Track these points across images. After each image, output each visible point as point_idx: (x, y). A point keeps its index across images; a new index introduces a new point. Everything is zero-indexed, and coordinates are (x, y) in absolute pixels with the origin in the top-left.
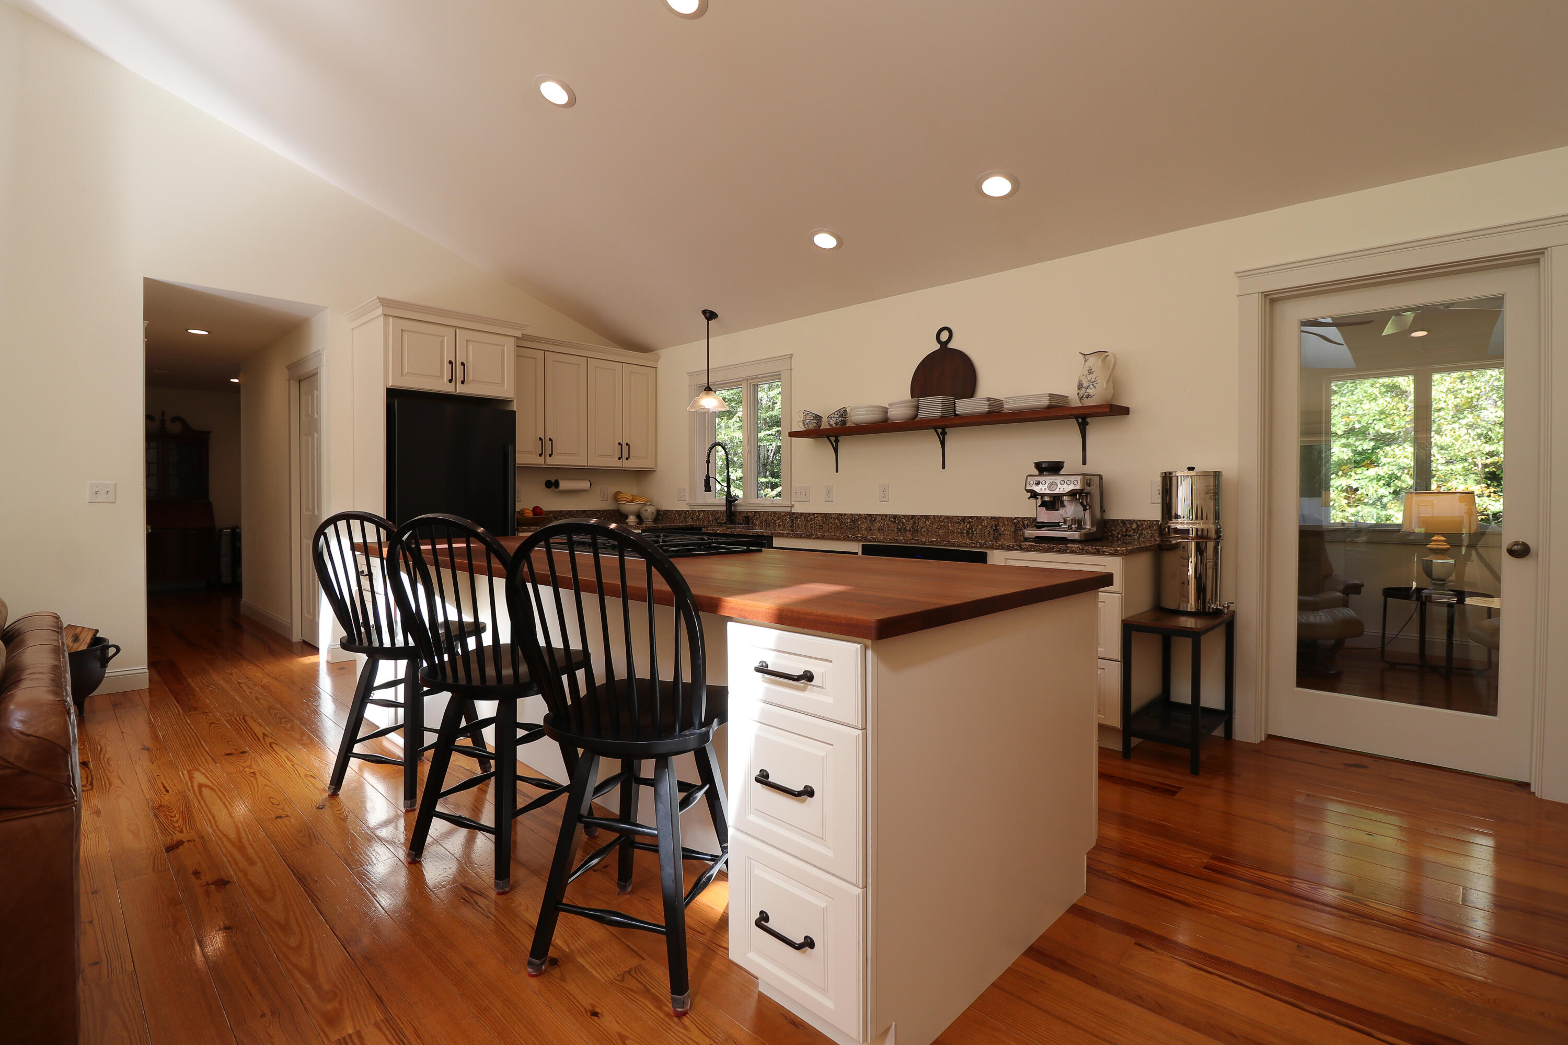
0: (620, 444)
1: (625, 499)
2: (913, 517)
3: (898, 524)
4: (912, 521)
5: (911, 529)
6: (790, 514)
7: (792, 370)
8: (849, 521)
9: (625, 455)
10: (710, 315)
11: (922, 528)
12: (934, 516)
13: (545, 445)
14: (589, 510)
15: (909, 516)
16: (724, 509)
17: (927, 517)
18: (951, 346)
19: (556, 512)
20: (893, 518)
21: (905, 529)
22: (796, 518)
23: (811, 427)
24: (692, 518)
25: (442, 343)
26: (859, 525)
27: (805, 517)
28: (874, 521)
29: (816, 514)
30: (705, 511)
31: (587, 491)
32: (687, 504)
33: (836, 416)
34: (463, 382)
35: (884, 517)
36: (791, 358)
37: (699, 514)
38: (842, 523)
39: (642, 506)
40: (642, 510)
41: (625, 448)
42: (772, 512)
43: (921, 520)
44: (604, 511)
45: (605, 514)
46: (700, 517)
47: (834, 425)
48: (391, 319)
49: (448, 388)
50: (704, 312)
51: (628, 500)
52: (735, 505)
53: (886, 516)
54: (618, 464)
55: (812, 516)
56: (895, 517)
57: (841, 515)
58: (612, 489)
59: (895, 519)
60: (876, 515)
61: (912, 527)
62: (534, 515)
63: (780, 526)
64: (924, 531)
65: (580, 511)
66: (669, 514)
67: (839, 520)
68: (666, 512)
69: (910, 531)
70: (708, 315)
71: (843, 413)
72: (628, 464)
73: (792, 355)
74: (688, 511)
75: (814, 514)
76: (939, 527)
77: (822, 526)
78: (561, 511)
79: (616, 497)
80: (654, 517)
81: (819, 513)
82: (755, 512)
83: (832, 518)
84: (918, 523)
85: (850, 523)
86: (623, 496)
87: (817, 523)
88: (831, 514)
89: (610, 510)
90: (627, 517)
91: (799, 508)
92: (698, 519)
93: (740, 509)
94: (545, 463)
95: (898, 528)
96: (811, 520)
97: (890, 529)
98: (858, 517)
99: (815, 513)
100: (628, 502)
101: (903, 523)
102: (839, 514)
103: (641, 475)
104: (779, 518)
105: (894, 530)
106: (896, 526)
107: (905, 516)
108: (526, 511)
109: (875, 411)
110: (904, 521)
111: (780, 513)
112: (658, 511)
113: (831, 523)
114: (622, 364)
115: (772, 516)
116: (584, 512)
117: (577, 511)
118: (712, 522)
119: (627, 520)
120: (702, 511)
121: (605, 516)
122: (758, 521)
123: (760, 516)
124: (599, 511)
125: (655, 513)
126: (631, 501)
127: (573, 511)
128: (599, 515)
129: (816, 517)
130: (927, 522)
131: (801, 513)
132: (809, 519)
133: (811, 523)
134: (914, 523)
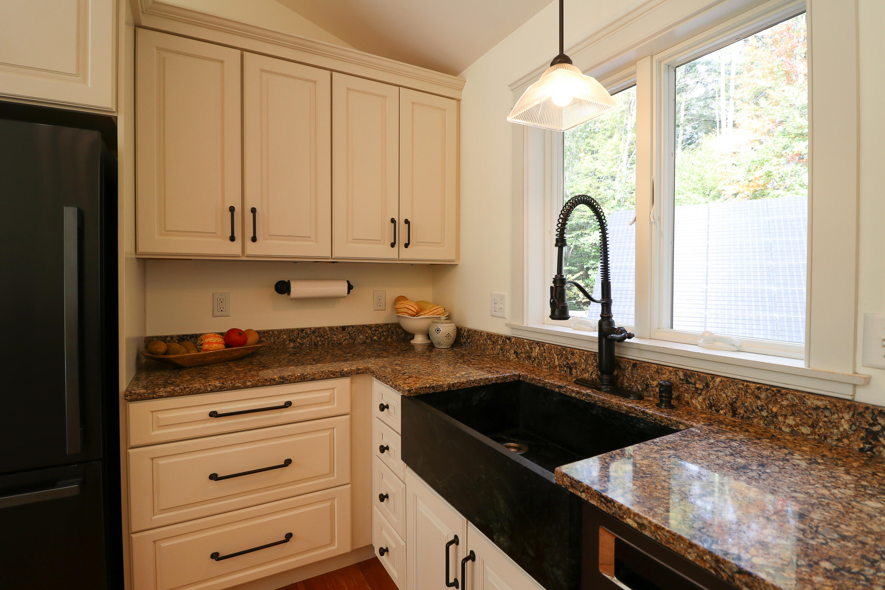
0: (392, 221)
1: (406, 310)
9: (403, 239)
13: (243, 221)
14: (353, 326)
24: (515, 352)
32: (507, 325)
37: (531, 349)
39: (433, 322)
40: (433, 330)
41: (403, 228)
44: (378, 326)
45: (380, 330)
46: (533, 355)
51: (410, 312)
54: (390, 255)
58: (389, 293)
65: (337, 328)
66: (477, 337)
68: (472, 333)
72: (407, 255)
74: (509, 338)
79: (395, 305)
80: (451, 341)
86: (402, 306)
89: (387, 325)
90: (412, 336)
92: (529, 357)
94: (244, 251)
100: (411, 315)
103: (434, 271)
112: (459, 330)
115: (759, 398)
116: (344, 328)
117: (331, 329)
118: (558, 369)
119: (412, 342)
120: (538, 343)
121: (380, 333)
122: (700, 398)
123: (707, 385)
124: (370, 327)
125: (453, 334)
126: (417, 314)
127: (324, 328)
128: (369, 332)
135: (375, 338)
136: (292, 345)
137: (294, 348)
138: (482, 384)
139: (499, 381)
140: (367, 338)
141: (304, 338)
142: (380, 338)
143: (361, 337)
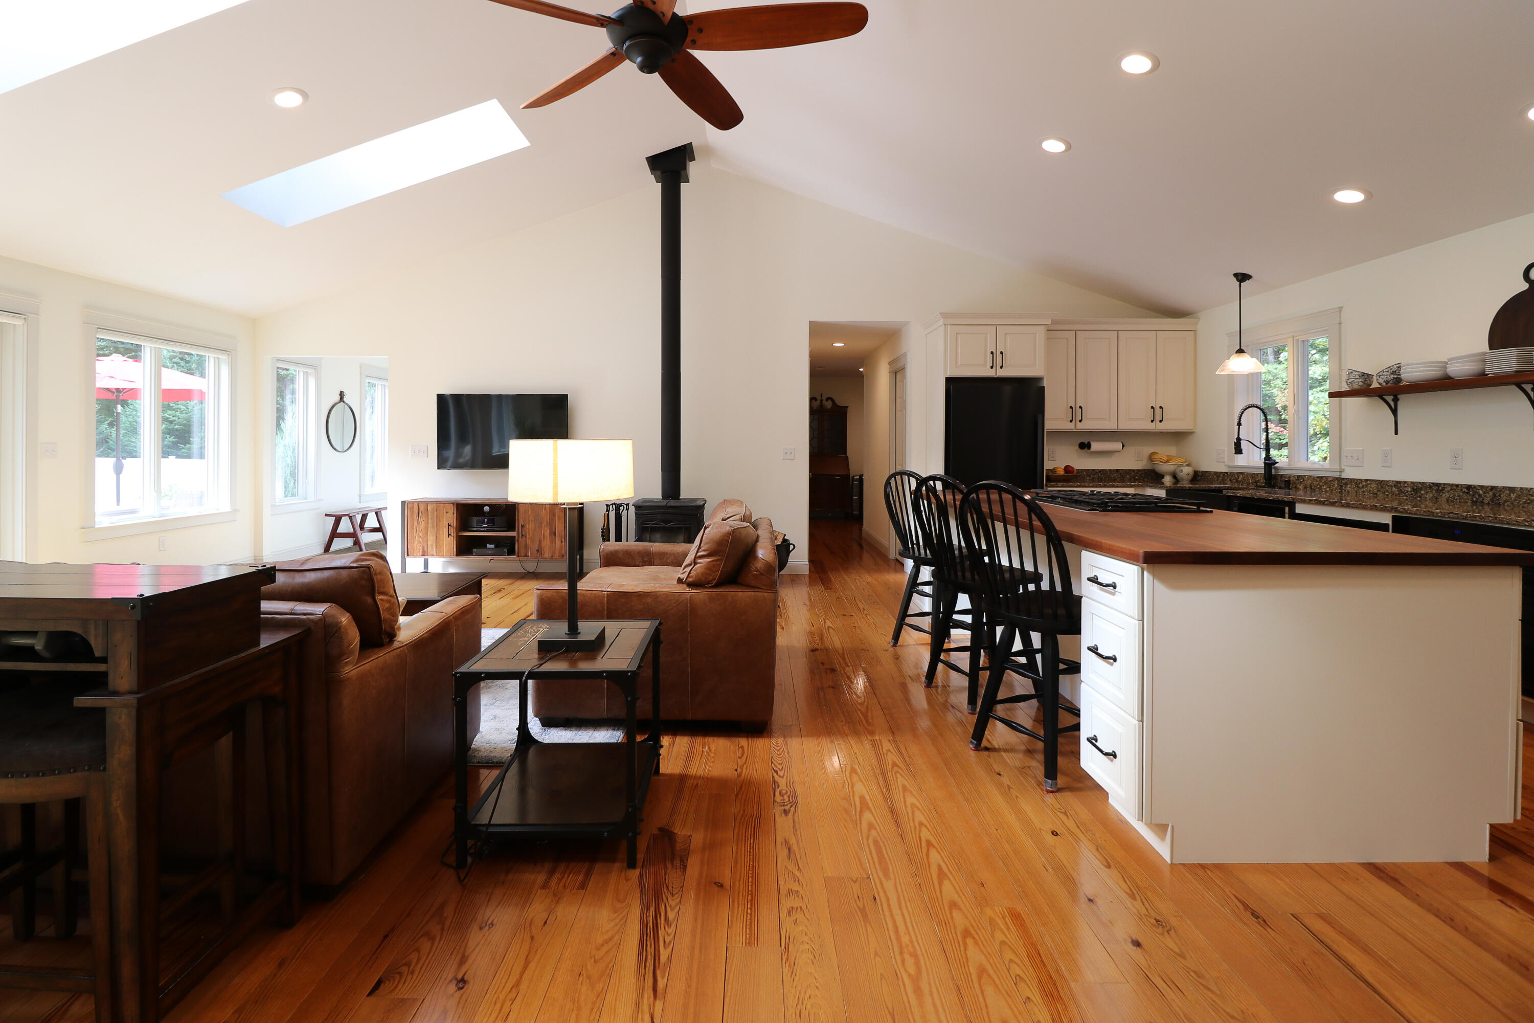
0: (1152, 407)
1: (1159, 460)
2: (1493, 488)
3: (1473, 495)
4: (1491, 493)
5: (1491, 502)
6: (1340, 479)
7: (1342, 325)
8: (1409, 490)
9: (1159, 417)
10: (1242, 278)
11: (1505, 501)
12: (1521, 489)
13: (1076, 412)
14: (1123, 470)
15: (1487, 487)
16: (1263, 471)
17: (1512, 490)
19: (1088, 470)
21: (1482, 502)
22: (1346, 484)
23: (1356, 386)
24: (1230, 480)
25: (986, 339)
26: (1422, 494)
27: (1356, 484)
28: (1441, 490)
29: (1370, 480)
30: (1244, 473)
31: (1119, 451)
32: (1225, 466)
33: (1386, 373)
34: (1001, 367)
35: (1455, 487)
36: (1340, 311)
37: (1238, 477)
38: (1401, 491)
39: (1179, 467)
40: (1178, 471)
41: (1158, 411)
42: (1318, 477)
43: (1504, 492)
44: (1139, 470)
45: (1141, 471)
46: (1239, 479)
47: (1384, 384)
48: (949, 326)
49: (990, 373)
50: (1236, 275)
51: (1162, 461)
52: (1276, 468)
53: (1457, 486)
54: (1151, 427)
55: (1364, 483)
56: (1469, 487)
57: (1400, 482)
58: (1147, 450)
59: (1469, 490)
60: (1444, 484)
61: (1492, 500)
62: (1065, 473)
63: (1326, 492)
64: (1508, 506)
65: (1114, 470)
66: (1208, 475)
67: (1398, 488)
68: (1205, 473)
69: (1488, 504)
70: (1240, 277)
71: (1396, 371)
72: (1161, 427)
73: (1341, 308)
74: (1227, 473)
75: (1366, 480)
76: (1528, 501)
77: (1376, 494)
78: (1094, 470)
79: (1151, 458)
80: (1190, 477)
81: (1373, 480)
82: (1299, 476)
83: (1388, 486)
84: (1500, 495)
85: (1411, 492)
86: (1156, 457)
87: (1370, 490)
88: (1387, 481)
89: (1145, 470)
90: (1162, 476)
91: (1351, 473)
92: (1237, 481)
93: (1281, 473)
94: (1075, 427)
95: (1472, 501)
96: (1363, 487)
97: (1462, 501)
98: (1421, 486)
99: (1368, 480)
100: (1164, 463)
101: (1480, 495)
102: (1397, 482)
103: (1179, 436)
104: (1325, 483)
105: (1467, 502)
106: (1470, 498)
107: (1482, 487)
108: (1058, 470)
109: (1435, 367)
110: (1481, 492)
111: (1327, 478)
112: (1196, 473)
113: (1387, 491)
114: (1154, 332)
115: (1317, 481)
116: (1117, 470)
117: (1110, 470)
118: (1251, 485)
119: (1163, 480)
120: (1241, 473)
121: (1139, 475)
122: (1302, 485)
123: (1304, 480)
124: (1133, 471)
125: (1192, 473)
126: (1167, 462)
127: (1106, 470)
128: (1133, 474)
129: (1369, 484)
130: (1512, 495)
131: (1351, 479)
132: (1361, 486)
133: (1363, 490)
134: (1494, 495)
135: (1137, 477)
136: (1088, 478)
137: (1089, 479)
138: (1206, 488)
139: (1216, 488)
140: (1132, 477)
141: (1094, 475)
142: (1140, 478)
143: (1128, 476)
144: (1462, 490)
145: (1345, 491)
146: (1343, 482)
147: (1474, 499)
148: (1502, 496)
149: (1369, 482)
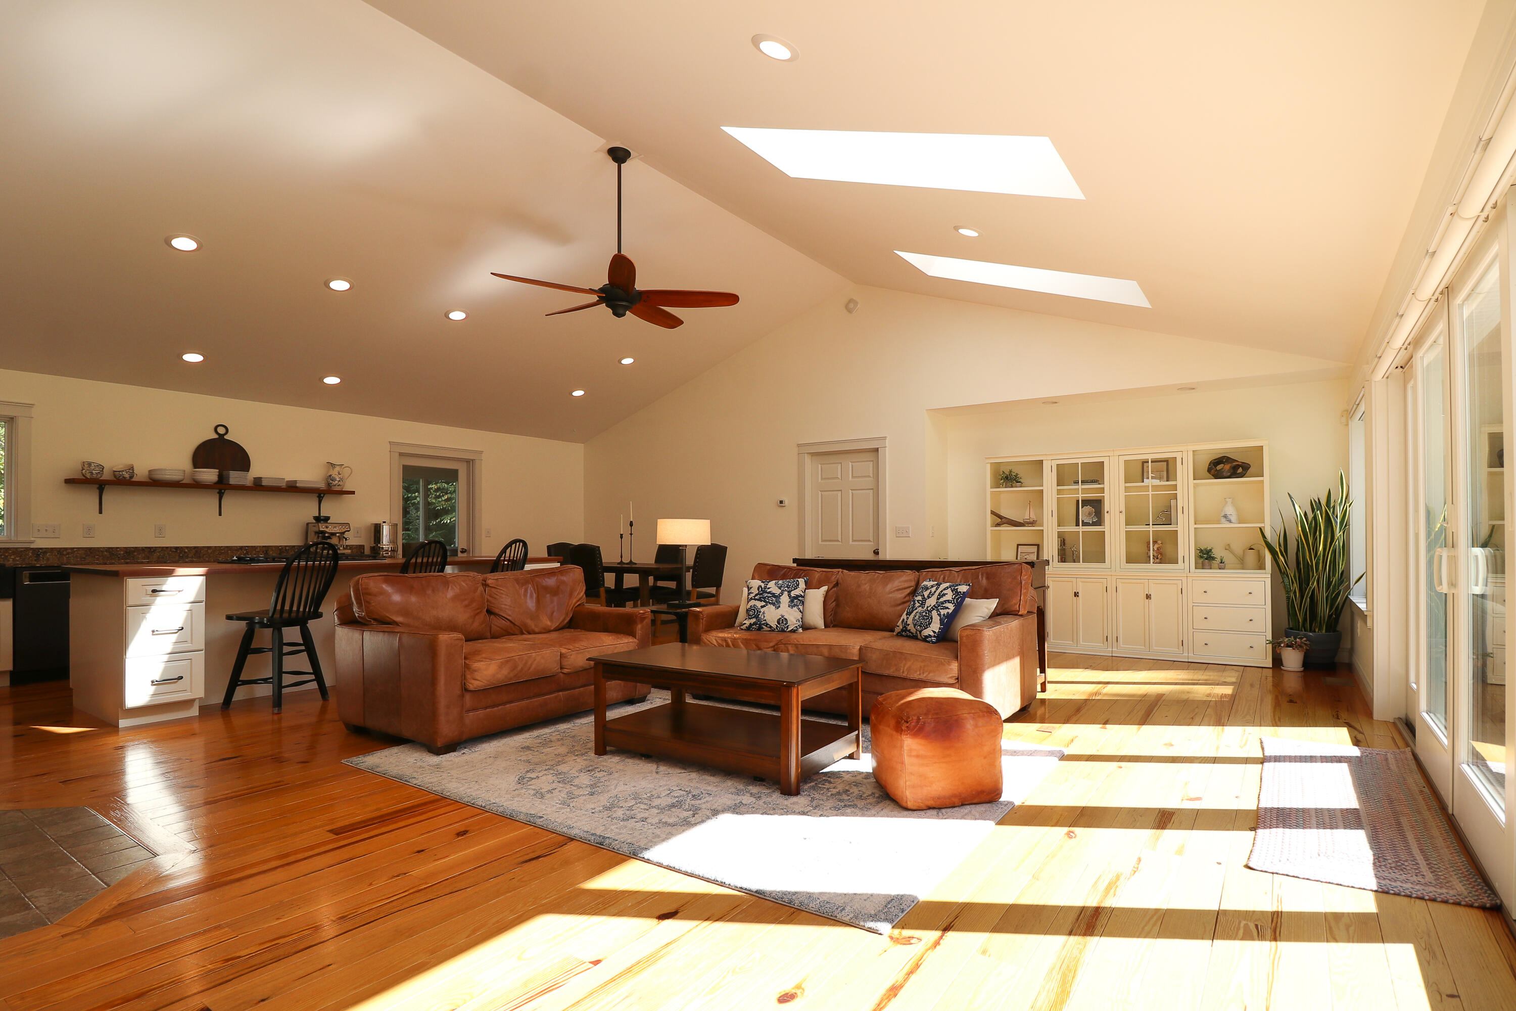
3: (180, 553)
8: (122, 553)
11: (204, 555)
12: (215, 547)
18: (226, 437)
20: (175, 549)
21: (187, 556)
53: (167, 548)
56: (177, 548)
60: (155, 547)
61: (195, 555)
64: (206, 557)
69: (192, 557)
76: (220, 554)
83: (98, 552)
84: (200, 551)
88: (97, 548)
91: (44, 545)
95: (179, 556)
97: (171, 557)
101: (185, 552)
102: (108, 548)
105: (175, 558)
107: (187, 547)
110: (186, 550)
129: (76, 551)
130: (209, 551)
131: (52, 549)
132: (65, 553)
133: (67, 556)
134: (196, 551)
144: (171, 550)
145: (43, 558)
146: (40, 551)
147: (181, 555)
148: (202, 552)
149: (75, 550)
